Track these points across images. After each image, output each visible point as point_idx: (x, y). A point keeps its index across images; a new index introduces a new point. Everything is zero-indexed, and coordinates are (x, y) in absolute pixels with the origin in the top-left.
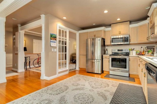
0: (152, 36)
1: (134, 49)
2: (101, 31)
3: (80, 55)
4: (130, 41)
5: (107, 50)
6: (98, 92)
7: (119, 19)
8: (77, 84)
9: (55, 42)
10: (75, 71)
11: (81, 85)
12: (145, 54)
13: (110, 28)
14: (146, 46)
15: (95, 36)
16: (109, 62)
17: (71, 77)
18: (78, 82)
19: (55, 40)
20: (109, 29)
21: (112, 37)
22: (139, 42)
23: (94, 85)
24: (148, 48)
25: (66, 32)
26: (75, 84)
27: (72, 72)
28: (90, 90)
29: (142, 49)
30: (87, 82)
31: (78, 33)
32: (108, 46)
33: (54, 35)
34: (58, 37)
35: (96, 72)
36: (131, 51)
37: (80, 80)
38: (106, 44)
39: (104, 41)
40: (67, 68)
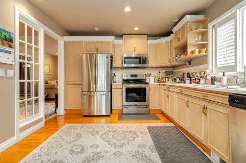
0: (177, 58)
1: (151, 74)
2: (109, 42)
3: (66, 84)
4: (148, 63)
5: (115, 75)
6: (132, 154)
7: (136, 29)
8: (80, 148)
9: (9, 52)
10: (56, 118)
11: (91, 147)
12: (164, 80)
13: (122, 40)
14: (164, 71)
15: (97, 51)
16: (122, 95)
17: (55, 135)
18: (79, 143)
19: (10, 46)
20: (119, 41)
21: (125, 55)
22: (159, 65)
23: (115, 141)
24: (166, 73)
25: (36, 33)
26: (75, 149)
27: (52, 122)
28: (114, 154)
29: (161, 74)
30: (98, 136)
31: (62, 41)
32: (115, 68)
33: (6, 34)
34: (17, 40)
35: (96, 114)
36: (148, 78)
37: (81, 135)
38: (114, 65)
39: (112, 61)
40: (42, 115)
